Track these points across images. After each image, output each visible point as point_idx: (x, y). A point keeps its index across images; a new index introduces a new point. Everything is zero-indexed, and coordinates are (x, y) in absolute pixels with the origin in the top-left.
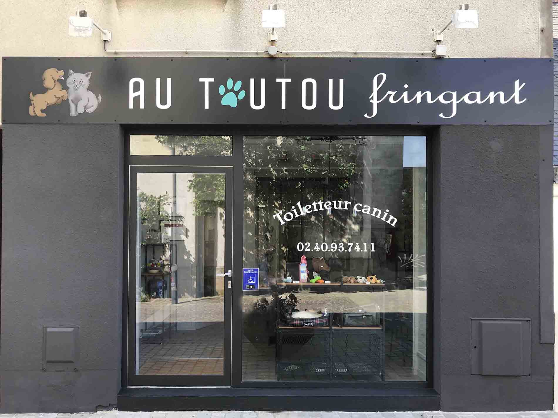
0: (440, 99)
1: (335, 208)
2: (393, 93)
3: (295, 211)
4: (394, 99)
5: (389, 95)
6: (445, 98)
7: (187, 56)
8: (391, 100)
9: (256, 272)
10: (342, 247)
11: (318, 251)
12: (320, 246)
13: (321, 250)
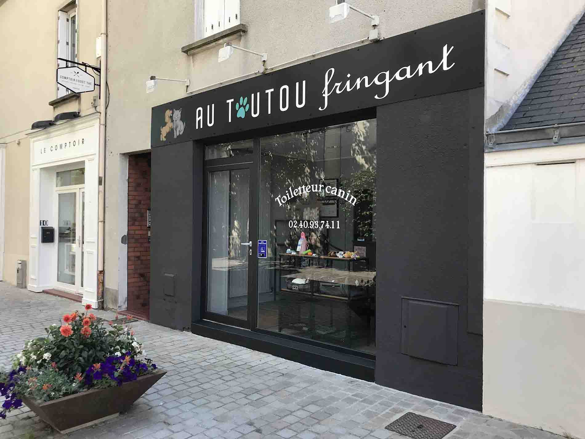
0: (375, 82)
1: (313, 191)
2: (339, 84)
3: (288, 194)
4: (340, 90)
5: (337, 87)
6: (380, 80)
7: (222, 86)
8: (338, 92)
9: (265, 244)
10: (317, 224)
11: (301, 227)
12: (303, 224)
13: (303, 227)
